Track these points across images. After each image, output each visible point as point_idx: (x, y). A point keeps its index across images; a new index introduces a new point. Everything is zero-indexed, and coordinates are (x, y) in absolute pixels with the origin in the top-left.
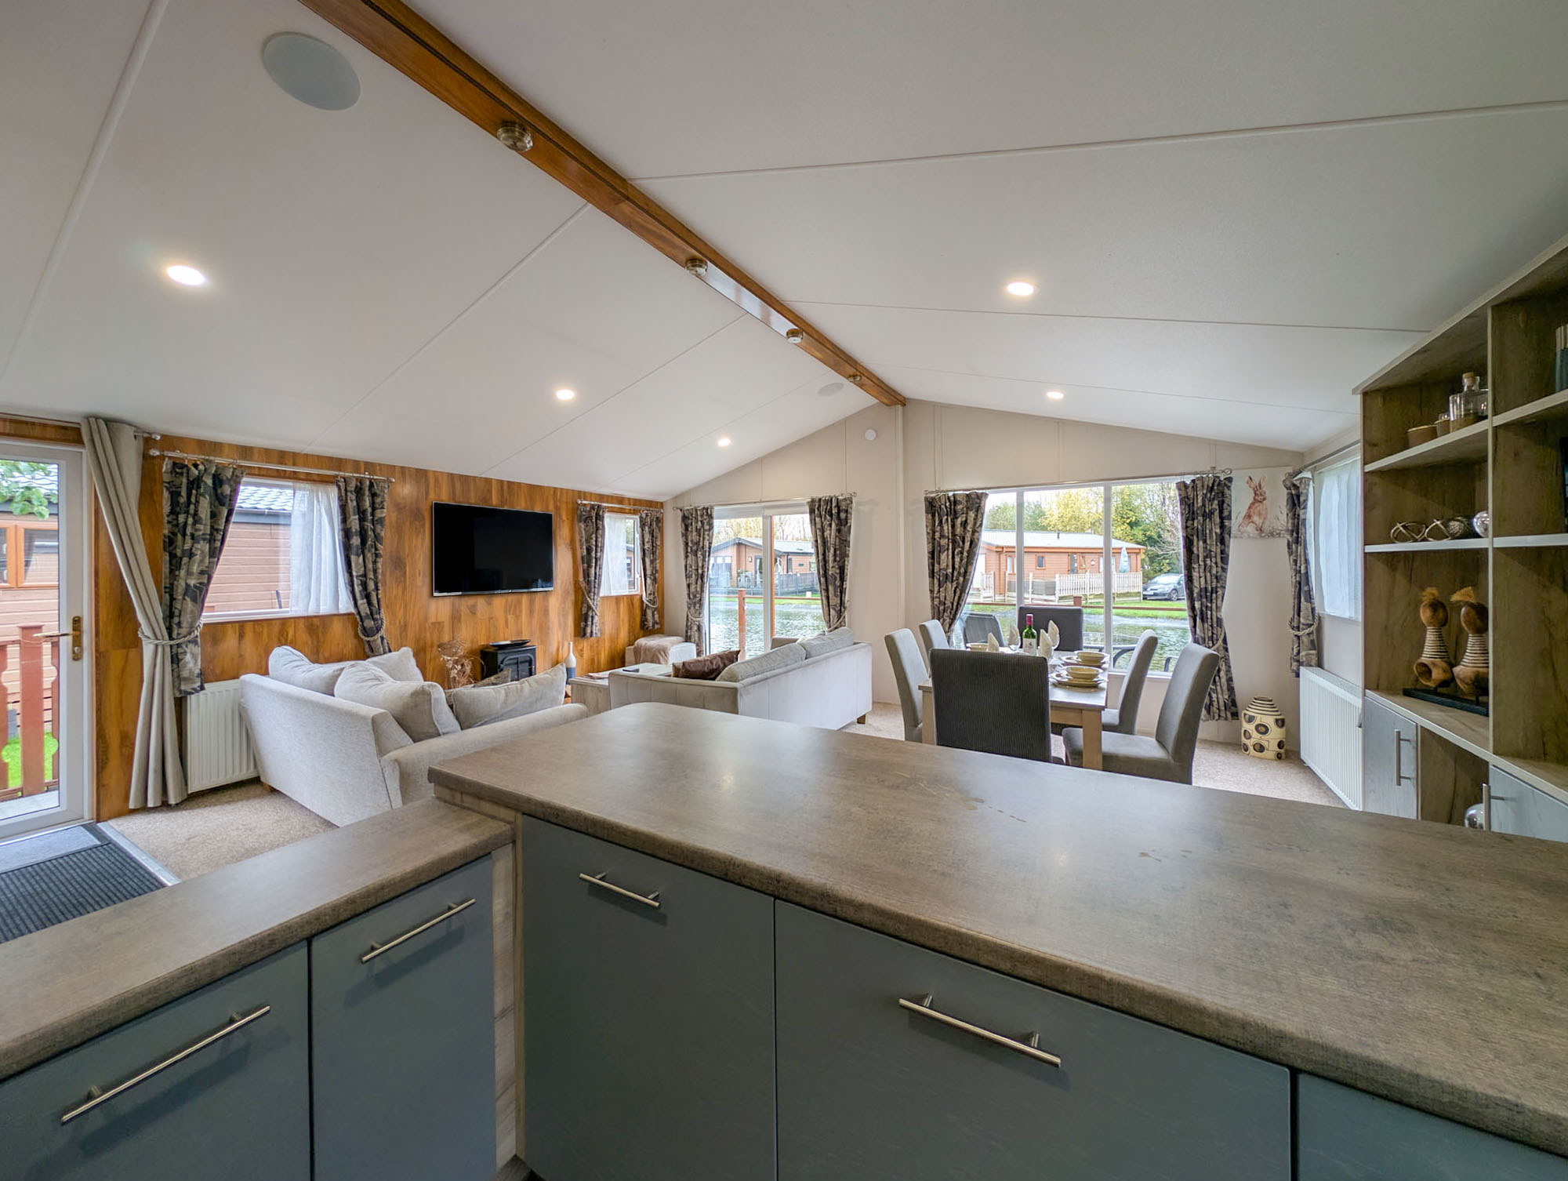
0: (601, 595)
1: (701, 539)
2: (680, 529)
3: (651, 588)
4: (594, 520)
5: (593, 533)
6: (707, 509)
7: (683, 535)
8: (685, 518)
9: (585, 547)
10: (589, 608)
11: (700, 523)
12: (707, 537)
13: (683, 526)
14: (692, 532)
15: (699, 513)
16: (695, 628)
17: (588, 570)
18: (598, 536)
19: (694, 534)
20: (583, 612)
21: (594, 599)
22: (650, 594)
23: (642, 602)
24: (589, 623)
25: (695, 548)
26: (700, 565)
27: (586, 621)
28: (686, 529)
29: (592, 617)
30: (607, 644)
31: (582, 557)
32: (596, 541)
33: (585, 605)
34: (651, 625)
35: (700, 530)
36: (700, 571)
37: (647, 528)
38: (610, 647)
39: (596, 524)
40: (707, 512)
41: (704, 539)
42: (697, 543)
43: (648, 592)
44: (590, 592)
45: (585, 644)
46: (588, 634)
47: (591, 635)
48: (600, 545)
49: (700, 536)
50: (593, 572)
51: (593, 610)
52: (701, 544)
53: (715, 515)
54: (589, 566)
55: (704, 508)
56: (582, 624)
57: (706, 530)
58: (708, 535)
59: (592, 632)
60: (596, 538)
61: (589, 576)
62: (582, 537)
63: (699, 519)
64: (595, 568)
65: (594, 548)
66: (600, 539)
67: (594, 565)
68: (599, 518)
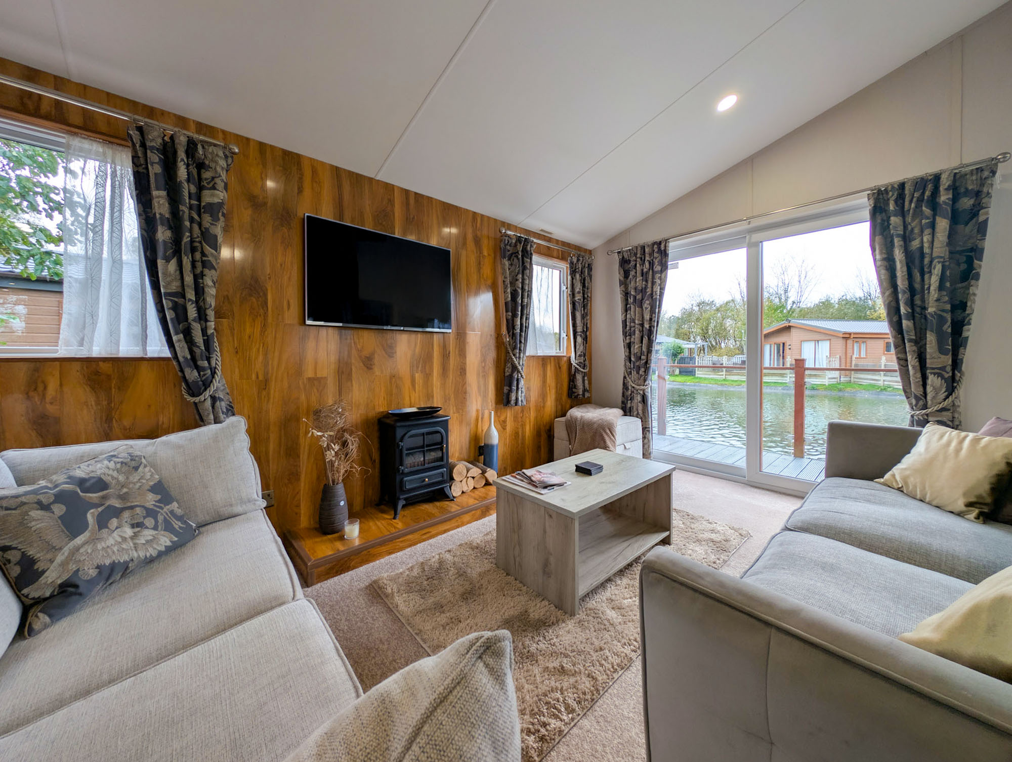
0: (527, 354)
1: (650, 285)
2: (617, 276)
3: (582, 348)
4: (520, 256)
5: (518, 273)
6: (660, 243)
7: (621, 283)
8: (624, 262)
9: (509, 290)
10: (514, 368)
11: (647, 264)
12: (658, 281)
13: (622, 272)
14: (635, 276)
15: (647, 250)
16: (639, 398)
17: (513, 321)
18: (526, 277)
19: (639, 278)
20: (507, 374)
21: (519, 358)
22: (580, 356)
23: (570, 364)
24: (514, 388)
25: (639, 297)
26: (647, 317)
27: (510, 385)
28: (626, 274)
29: (518, 380)
30: (533, 414)
31: (506, 303)
32: (523, 283)
33: (509, 365)
34: (581, 393)
35: (647, 273)
36: (647, 326)
37: (578, 276)
38: (536, 418)
39: (523, 263)
40: (659, 248)
41: (653, 283)
42: (643, 291)
43: (578, 354)
44: (514, 348)
45: (509, 414)
46: (513, 402)
47: (516, 404)
48: (527, 288)
49: (647, 281)
50: (519, 323)
51: (519, 372)
52: (649, 290)
53: (670, 251)
54: (514, 316)
55: (654, 243)
56: (506, 389)
57: (657, 272)
58: (660, 278)
59: (517, 399)
60: (523, 279)
61: (514, 328)
62: (505, 278)
63: (647, 258)
64: (521, 318)
65: (520, 291)
66: (527, 282)
67: (519, 313)
68: (527, 254)
